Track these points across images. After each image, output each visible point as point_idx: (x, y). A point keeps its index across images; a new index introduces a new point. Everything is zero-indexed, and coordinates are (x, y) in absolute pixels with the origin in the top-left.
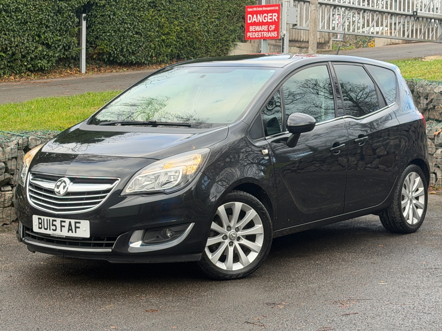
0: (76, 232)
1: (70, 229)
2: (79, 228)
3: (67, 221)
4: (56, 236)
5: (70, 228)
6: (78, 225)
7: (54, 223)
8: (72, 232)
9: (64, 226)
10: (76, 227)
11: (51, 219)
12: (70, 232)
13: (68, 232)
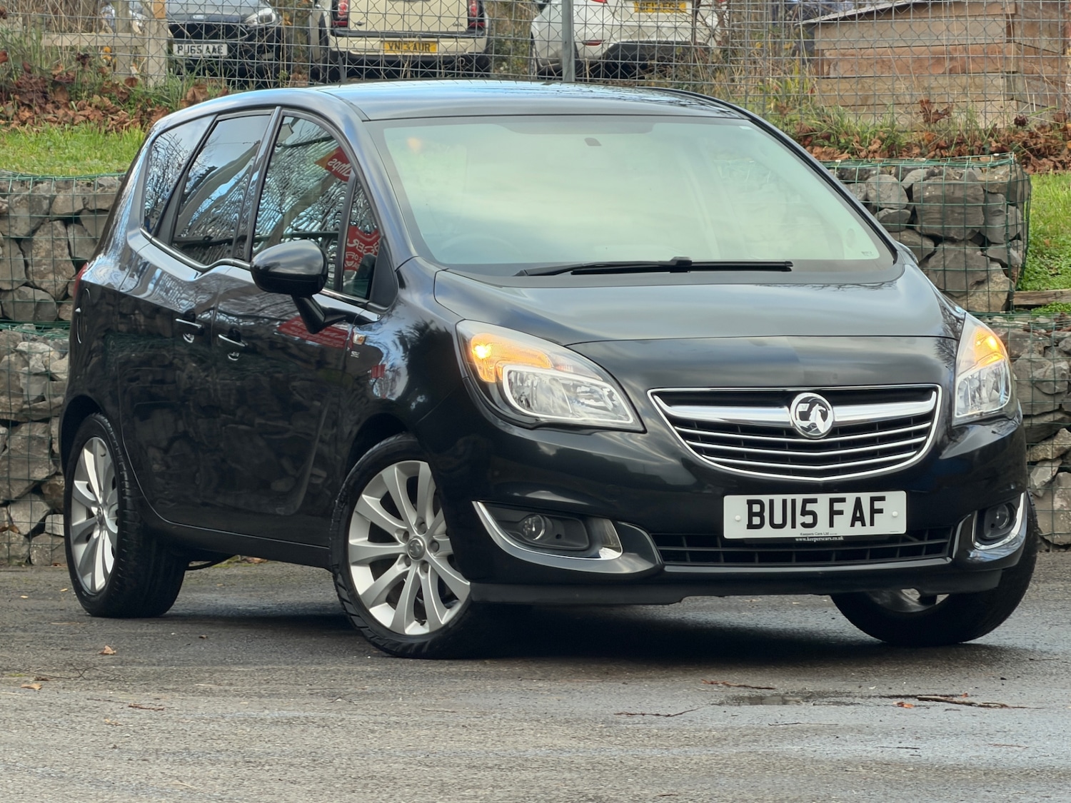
0: (872, 524)
1: (857, 517)
2: (880, 511)
3: (851, 497)
4: (815, 540)
5: (858, 515)
6: (877, 505)
7: (809, 507)
8: (864, 524)
9: (841, 513)
10: (874, 511)
11: (799, 498)
12: (858, 524)
13: (853, 525)
